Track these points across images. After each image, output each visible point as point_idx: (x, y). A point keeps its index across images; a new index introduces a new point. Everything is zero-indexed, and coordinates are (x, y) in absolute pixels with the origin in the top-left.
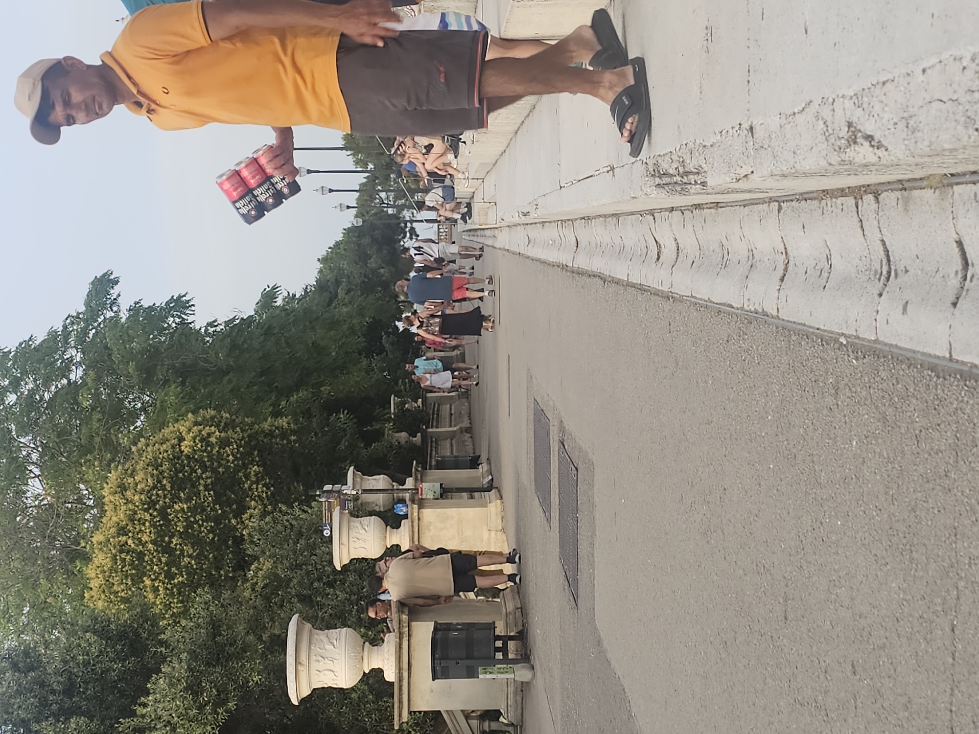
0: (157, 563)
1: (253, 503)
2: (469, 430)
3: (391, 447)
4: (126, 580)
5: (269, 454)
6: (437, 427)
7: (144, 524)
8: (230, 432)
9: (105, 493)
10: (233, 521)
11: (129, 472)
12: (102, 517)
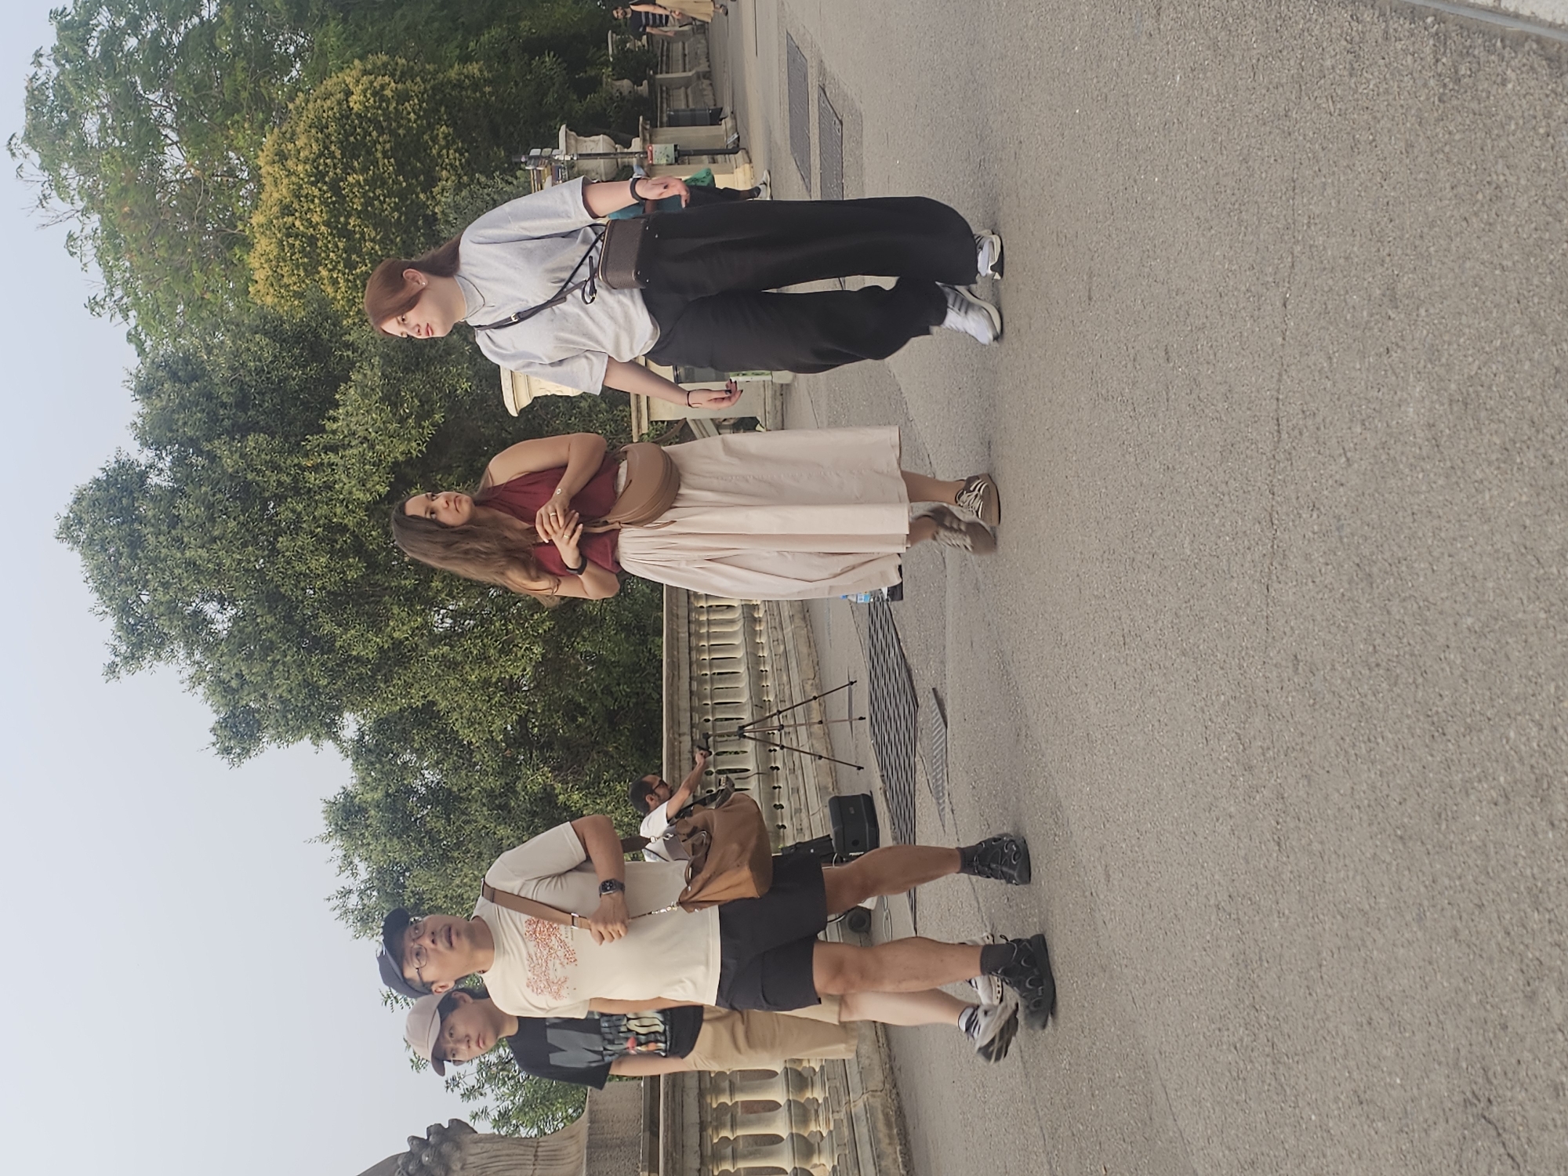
0: (333, 249)
1: (444, 173)
2: (707, 75)
3: (611, 99)
4: (298, 269)
5: (459, 111)
6: (667, 72)
7: (313, 201)
8: (409, 83)
9: (261, 162)
10: (422, 196)
11: (288, 136)
12: (260, 193)
